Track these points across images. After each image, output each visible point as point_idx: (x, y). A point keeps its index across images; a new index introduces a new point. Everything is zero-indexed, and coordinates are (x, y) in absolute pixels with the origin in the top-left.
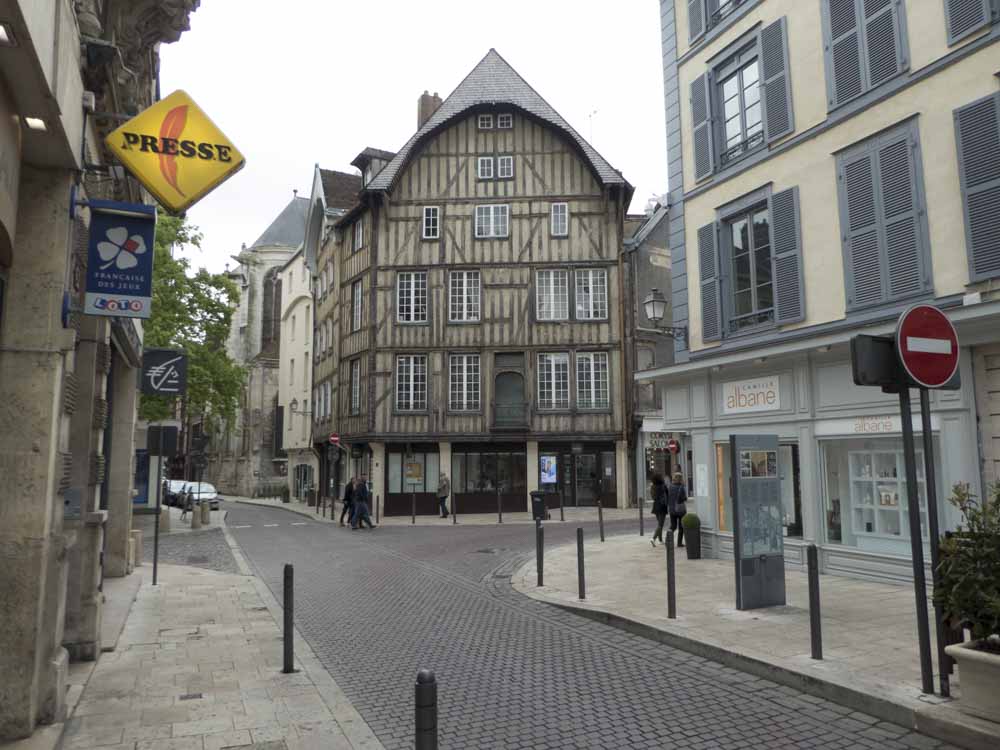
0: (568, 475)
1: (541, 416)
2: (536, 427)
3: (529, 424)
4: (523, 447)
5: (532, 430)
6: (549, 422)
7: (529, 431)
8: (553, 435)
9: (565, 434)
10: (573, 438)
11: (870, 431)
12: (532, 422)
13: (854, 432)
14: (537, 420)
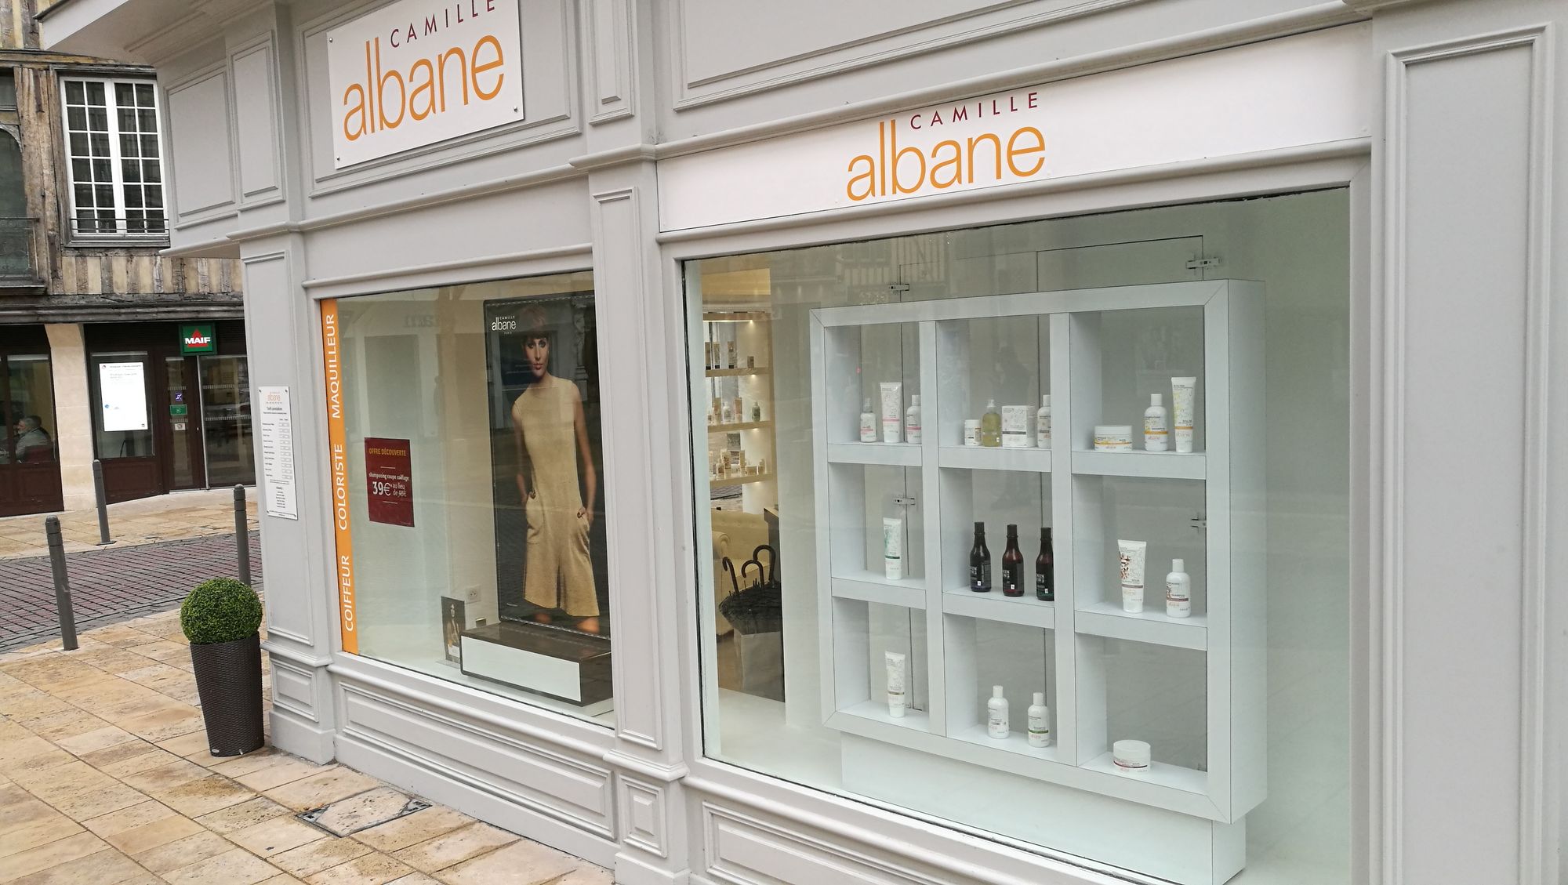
0: (178, 408)
1: (81, 252)
2: (69, 284)
3: (46, 274)
4: (35, 339)
5: (55, 290)
6: (108, 269)
7: (46, 295)
8: (120, 304)
9: (160, 301)
10: (183, 313)
11: (928, 193)
12: (55, 272)
13: (842, 204)
14: (68, 261)
